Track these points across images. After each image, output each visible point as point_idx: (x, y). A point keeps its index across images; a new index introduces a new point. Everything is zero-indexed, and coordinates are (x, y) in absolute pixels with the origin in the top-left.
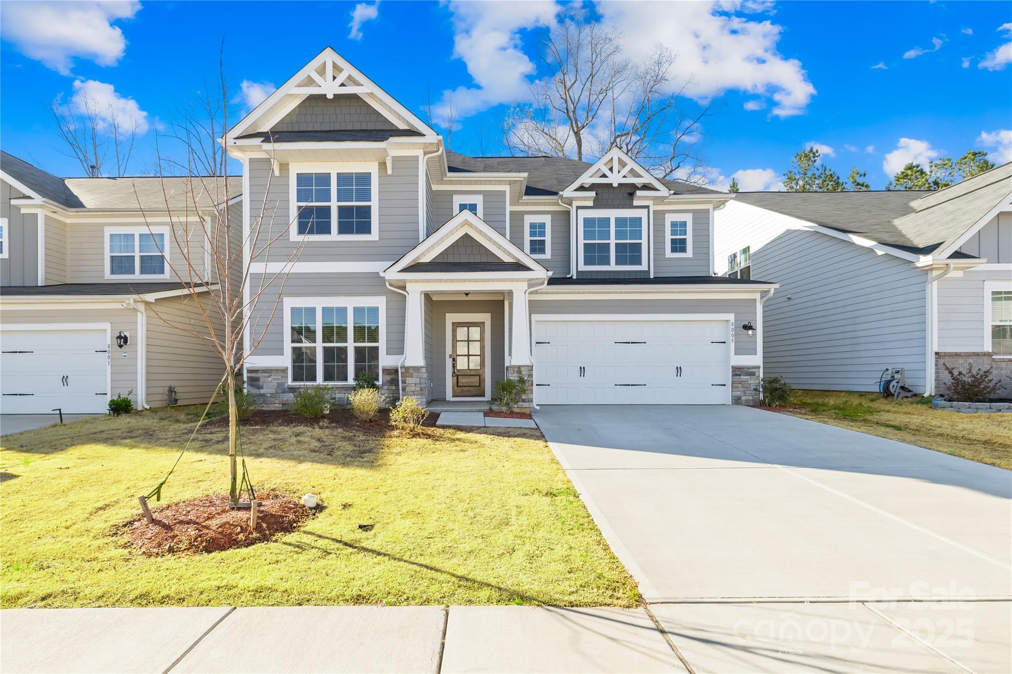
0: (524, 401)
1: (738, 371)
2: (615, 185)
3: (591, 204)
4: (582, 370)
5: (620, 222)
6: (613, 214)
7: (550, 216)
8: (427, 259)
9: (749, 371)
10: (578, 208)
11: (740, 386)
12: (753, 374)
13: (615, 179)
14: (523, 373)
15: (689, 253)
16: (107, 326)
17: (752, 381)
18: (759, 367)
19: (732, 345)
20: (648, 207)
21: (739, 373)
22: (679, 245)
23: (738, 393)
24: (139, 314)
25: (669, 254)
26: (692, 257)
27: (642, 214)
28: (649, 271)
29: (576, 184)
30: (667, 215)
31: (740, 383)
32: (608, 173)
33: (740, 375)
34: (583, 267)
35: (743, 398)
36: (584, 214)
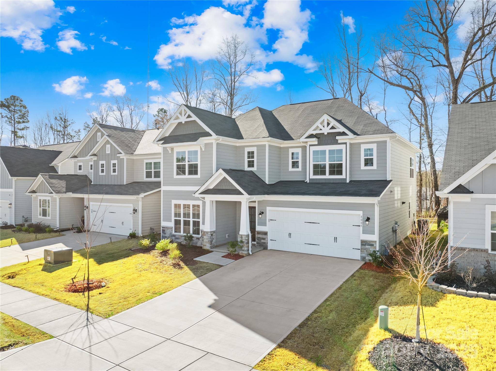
0: (243, 250)
1: (364, 243)
2: (326, 134)
3: (316, 143)
4: (290, 234)
5: (331, 152)
6: (327, 148)
7: (301, 149)
8: (211, 187)
9: (371, 243)
10: (310, 145)
11: (365, 251)
12: (372, 245)
13: (326, 130)
14: (243, 238)
15: (375, 167)
16: (132, 205)
17: (372, 249)
18: (376, 242)
19: (361, 228)
20: (346, 143)
21: (364, 244)
22: (369, 162)
23: (364, 255)
24: (140, 202)
25: (363, 167)
26: (376, 168)
27: (343, 147)
28: (346, 179)
29: (307, 135)
30: (362, 145)
31: (365, 249)
32: (322, 128)
33: (365, 245)
34: (312, 177)
35: (367, 258)
36: (313, 149)
